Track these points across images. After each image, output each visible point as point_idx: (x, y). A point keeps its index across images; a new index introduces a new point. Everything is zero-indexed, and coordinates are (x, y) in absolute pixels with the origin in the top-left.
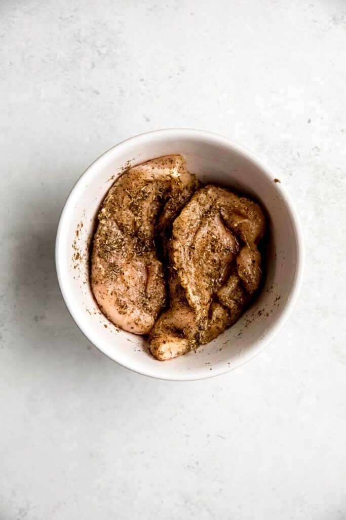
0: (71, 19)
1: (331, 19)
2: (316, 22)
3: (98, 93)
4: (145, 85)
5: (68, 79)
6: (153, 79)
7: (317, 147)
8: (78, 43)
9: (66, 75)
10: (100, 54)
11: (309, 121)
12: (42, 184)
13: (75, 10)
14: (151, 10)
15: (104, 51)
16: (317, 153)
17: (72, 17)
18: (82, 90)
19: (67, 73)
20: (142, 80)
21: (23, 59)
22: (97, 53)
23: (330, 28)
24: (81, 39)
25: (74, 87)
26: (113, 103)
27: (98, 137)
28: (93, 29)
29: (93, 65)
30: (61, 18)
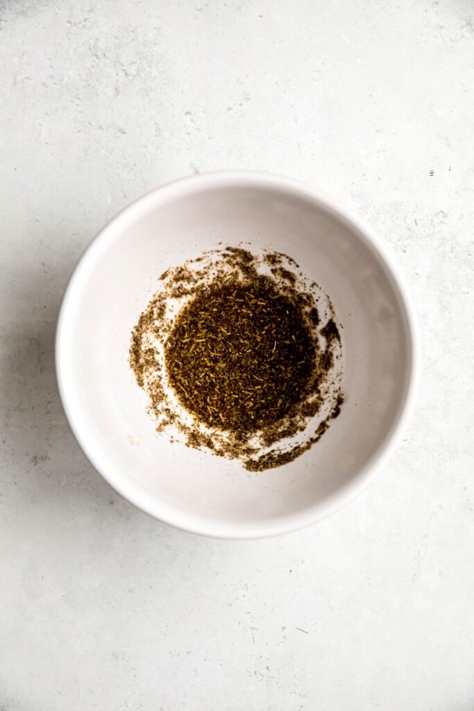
0: (83, 23)
1: (464, 23)
2: (442, 27)
3: (124, 133)
4: (192, 120)
5: (80, 112)
6: (204, 112)
7: (442, 212)
8: (95, 58)
9: (77, 105)
10: (126, 74)
11: (432, 173)
12: (43, 264)
13: (91, 11)
14: (201, 10)
15: (133, 70)
16: (442, 220)
17: (85, 20)
18: (101, 128)
19: (78, 102)
20: (188, 113)
21: (15, 82)
22: (123, 74)
23: (463, 37)
24: (99, 53)
25: (90, 124)
26: (145, 147)
27: (125, 196)
28: (118, 38)
29: (117, 91)
30: (70, 22)
